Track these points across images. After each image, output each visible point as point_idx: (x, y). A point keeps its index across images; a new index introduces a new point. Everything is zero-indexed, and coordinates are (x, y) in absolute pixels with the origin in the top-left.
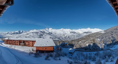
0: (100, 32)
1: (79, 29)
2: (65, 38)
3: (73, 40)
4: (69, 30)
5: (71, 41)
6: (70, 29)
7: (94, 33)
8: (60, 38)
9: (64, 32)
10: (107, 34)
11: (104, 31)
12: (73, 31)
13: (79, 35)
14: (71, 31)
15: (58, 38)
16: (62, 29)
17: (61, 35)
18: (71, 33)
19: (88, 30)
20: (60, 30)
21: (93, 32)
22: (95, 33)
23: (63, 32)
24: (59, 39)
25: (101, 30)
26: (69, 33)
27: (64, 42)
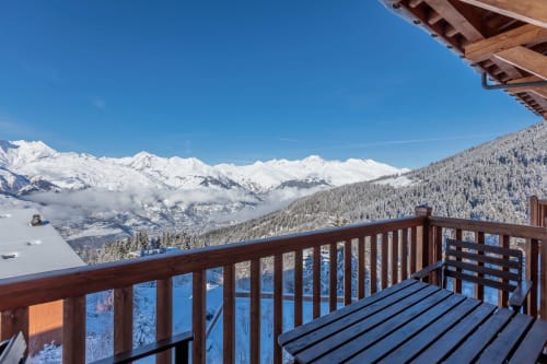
0: (384, 182)
1: (259, 163)
2: (163, 216)
3: (218, 226)
4: (195, 168)
5: (207, 235)
6: (199, 162)
7: (347, 189)
8: (126, 218)
9: (156, 175)
10: (435, 193)
11: (409, 176)
12: (219, 173)
13: (258, 196)
14: (207, 170)
15: (111, 220)
16: (142, 156)
17: (132, 197)
18: (205, 183)
19: (311, 166)
20: (127, 160)
21: (338, 182)
22: (349, 186)
23: (154, 180)
24: (117, 226)
25: (389, 170)
26: (193, 184)
27: (156, 244)
